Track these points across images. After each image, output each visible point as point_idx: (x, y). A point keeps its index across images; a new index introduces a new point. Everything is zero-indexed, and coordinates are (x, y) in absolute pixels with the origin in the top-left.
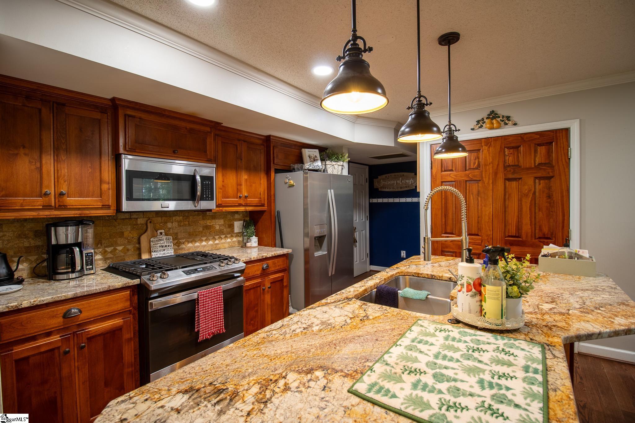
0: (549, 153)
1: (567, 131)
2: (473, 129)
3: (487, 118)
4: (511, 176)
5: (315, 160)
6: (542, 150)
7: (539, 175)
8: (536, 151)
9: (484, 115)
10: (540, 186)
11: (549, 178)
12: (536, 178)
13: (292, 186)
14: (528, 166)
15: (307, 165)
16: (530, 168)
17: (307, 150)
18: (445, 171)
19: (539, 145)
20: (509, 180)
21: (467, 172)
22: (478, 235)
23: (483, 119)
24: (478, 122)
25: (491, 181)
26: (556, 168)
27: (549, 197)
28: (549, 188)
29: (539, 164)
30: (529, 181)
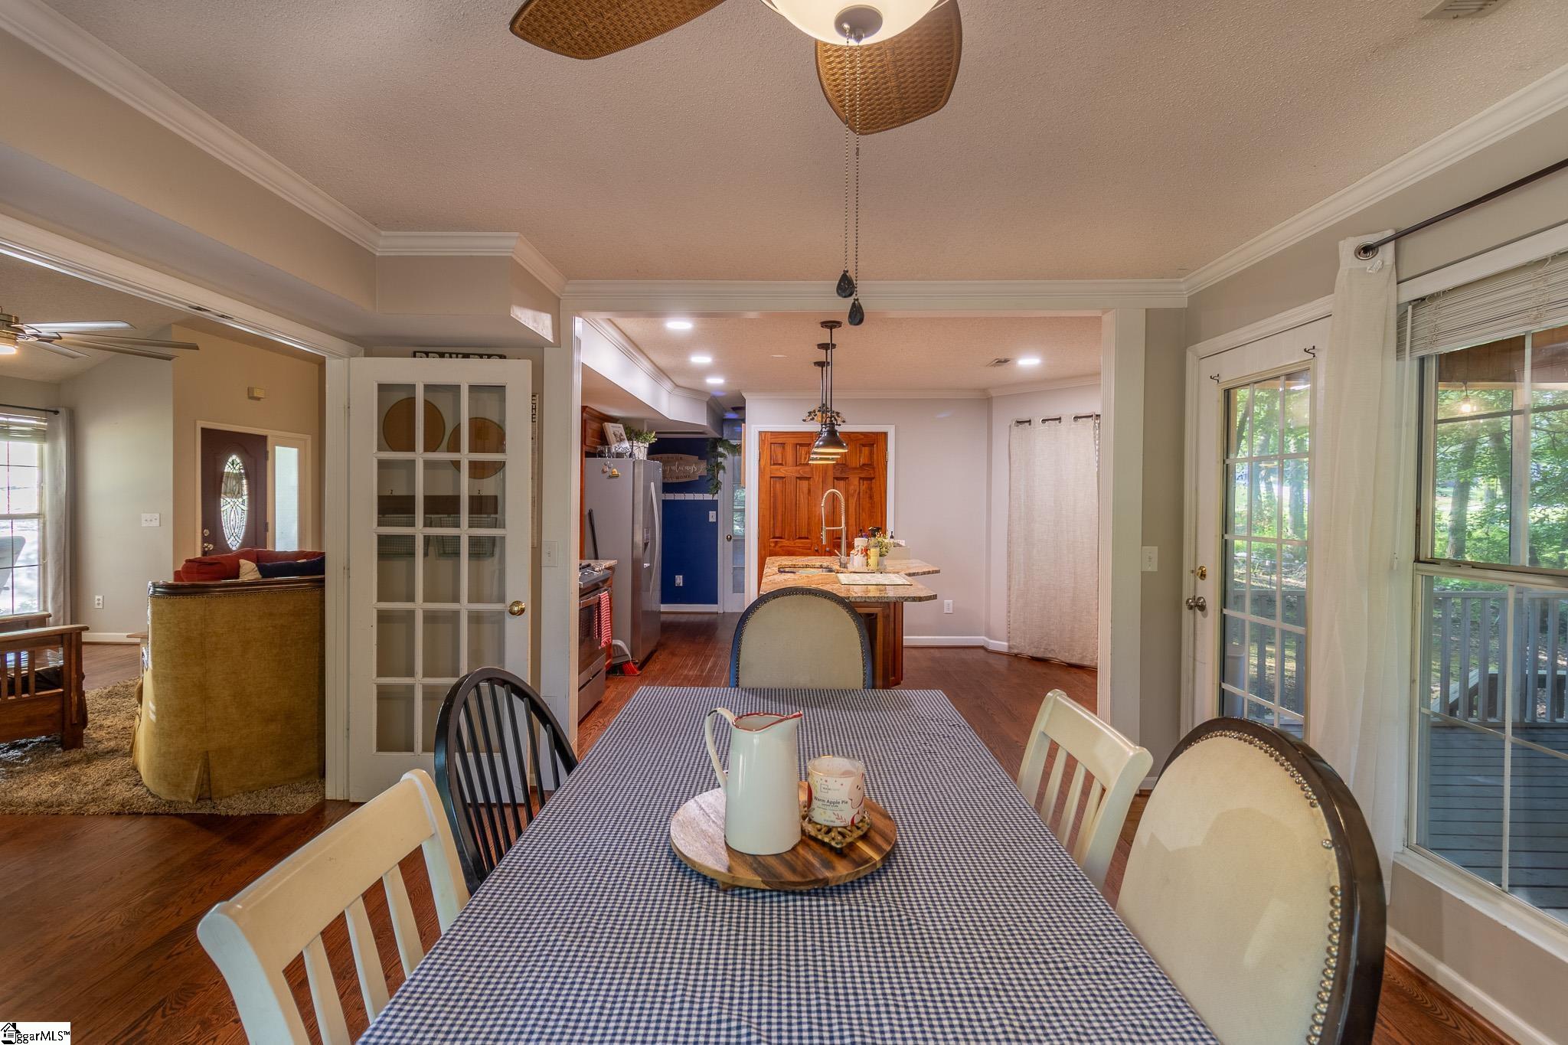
0: (871, 453)
1: (885, 434)
2: (804, 420)
3: (819, 411)
4: (839, 475)
5: (621, 440)
6: (866, 450)
7: (862, 476)
8: (860, 451)
9: (816, 406)
10: (864, 486)
11: (871, 479)
12: (860, 478)
13: (613, 477)
14: (854, 466)
15: (615, 447)
16: (856, 468)
17: (611, 424)
18: (774, 464)
19: (864, 445)
20: (838, 479)
21: (798, 468)
22: (807, 538)
23: (814, 411)
24: (810, 413)
25: (821, 480)
26: (877, 470)
27: (871, 497)
28: (871, 489)
29: (864, 465)
30: (855, 480)
